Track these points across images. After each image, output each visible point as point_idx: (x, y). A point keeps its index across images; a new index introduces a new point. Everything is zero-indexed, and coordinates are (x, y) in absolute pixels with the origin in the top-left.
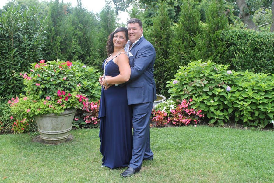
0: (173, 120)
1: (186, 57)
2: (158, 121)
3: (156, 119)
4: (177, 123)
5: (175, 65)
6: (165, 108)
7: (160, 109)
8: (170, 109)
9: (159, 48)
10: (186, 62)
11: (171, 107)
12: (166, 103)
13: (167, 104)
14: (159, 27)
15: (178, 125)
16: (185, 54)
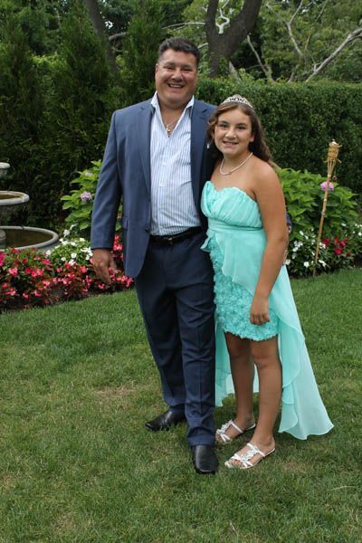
0: (96, 280)
1: (87, 140)
2: (69, 286)
3: (65, 283)
4: (107, 287)
5: (60, 157)
6: (74, 255)
7: (63, 259)
8: (85, 256)
9: (14, 120)
10: (87, 150)
11: (87, 253)
12: (73, 244)
13: (74, 247)
14: (9, 69)
15: (110, 291)
16: (85, 133)
